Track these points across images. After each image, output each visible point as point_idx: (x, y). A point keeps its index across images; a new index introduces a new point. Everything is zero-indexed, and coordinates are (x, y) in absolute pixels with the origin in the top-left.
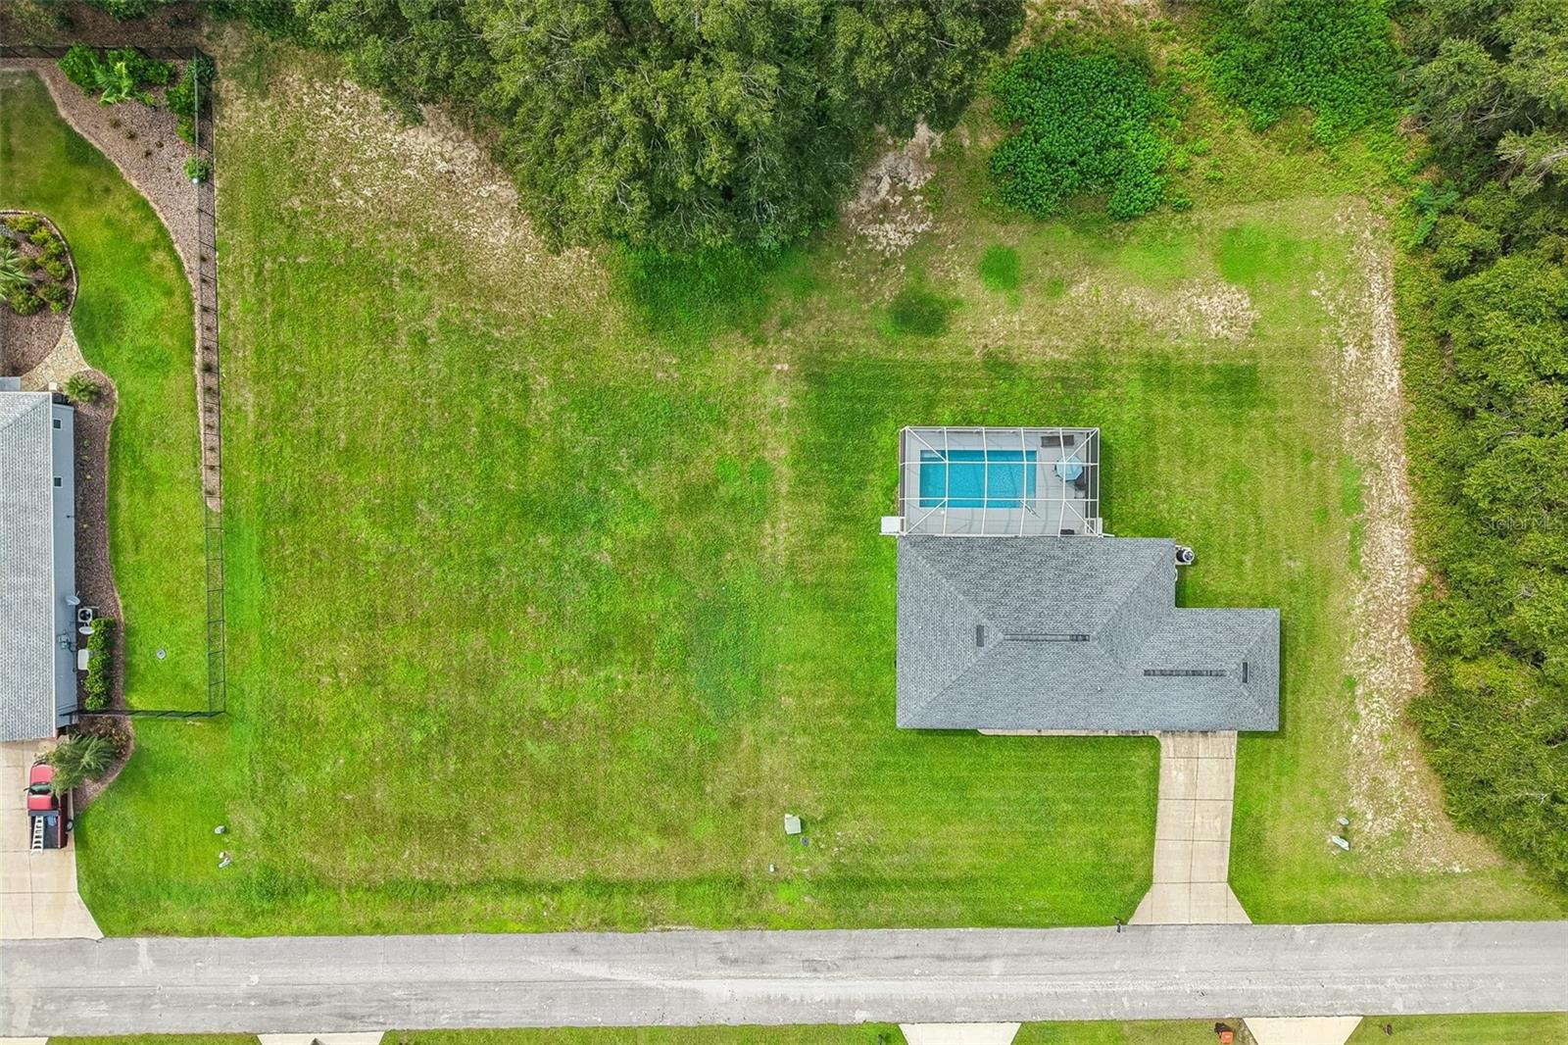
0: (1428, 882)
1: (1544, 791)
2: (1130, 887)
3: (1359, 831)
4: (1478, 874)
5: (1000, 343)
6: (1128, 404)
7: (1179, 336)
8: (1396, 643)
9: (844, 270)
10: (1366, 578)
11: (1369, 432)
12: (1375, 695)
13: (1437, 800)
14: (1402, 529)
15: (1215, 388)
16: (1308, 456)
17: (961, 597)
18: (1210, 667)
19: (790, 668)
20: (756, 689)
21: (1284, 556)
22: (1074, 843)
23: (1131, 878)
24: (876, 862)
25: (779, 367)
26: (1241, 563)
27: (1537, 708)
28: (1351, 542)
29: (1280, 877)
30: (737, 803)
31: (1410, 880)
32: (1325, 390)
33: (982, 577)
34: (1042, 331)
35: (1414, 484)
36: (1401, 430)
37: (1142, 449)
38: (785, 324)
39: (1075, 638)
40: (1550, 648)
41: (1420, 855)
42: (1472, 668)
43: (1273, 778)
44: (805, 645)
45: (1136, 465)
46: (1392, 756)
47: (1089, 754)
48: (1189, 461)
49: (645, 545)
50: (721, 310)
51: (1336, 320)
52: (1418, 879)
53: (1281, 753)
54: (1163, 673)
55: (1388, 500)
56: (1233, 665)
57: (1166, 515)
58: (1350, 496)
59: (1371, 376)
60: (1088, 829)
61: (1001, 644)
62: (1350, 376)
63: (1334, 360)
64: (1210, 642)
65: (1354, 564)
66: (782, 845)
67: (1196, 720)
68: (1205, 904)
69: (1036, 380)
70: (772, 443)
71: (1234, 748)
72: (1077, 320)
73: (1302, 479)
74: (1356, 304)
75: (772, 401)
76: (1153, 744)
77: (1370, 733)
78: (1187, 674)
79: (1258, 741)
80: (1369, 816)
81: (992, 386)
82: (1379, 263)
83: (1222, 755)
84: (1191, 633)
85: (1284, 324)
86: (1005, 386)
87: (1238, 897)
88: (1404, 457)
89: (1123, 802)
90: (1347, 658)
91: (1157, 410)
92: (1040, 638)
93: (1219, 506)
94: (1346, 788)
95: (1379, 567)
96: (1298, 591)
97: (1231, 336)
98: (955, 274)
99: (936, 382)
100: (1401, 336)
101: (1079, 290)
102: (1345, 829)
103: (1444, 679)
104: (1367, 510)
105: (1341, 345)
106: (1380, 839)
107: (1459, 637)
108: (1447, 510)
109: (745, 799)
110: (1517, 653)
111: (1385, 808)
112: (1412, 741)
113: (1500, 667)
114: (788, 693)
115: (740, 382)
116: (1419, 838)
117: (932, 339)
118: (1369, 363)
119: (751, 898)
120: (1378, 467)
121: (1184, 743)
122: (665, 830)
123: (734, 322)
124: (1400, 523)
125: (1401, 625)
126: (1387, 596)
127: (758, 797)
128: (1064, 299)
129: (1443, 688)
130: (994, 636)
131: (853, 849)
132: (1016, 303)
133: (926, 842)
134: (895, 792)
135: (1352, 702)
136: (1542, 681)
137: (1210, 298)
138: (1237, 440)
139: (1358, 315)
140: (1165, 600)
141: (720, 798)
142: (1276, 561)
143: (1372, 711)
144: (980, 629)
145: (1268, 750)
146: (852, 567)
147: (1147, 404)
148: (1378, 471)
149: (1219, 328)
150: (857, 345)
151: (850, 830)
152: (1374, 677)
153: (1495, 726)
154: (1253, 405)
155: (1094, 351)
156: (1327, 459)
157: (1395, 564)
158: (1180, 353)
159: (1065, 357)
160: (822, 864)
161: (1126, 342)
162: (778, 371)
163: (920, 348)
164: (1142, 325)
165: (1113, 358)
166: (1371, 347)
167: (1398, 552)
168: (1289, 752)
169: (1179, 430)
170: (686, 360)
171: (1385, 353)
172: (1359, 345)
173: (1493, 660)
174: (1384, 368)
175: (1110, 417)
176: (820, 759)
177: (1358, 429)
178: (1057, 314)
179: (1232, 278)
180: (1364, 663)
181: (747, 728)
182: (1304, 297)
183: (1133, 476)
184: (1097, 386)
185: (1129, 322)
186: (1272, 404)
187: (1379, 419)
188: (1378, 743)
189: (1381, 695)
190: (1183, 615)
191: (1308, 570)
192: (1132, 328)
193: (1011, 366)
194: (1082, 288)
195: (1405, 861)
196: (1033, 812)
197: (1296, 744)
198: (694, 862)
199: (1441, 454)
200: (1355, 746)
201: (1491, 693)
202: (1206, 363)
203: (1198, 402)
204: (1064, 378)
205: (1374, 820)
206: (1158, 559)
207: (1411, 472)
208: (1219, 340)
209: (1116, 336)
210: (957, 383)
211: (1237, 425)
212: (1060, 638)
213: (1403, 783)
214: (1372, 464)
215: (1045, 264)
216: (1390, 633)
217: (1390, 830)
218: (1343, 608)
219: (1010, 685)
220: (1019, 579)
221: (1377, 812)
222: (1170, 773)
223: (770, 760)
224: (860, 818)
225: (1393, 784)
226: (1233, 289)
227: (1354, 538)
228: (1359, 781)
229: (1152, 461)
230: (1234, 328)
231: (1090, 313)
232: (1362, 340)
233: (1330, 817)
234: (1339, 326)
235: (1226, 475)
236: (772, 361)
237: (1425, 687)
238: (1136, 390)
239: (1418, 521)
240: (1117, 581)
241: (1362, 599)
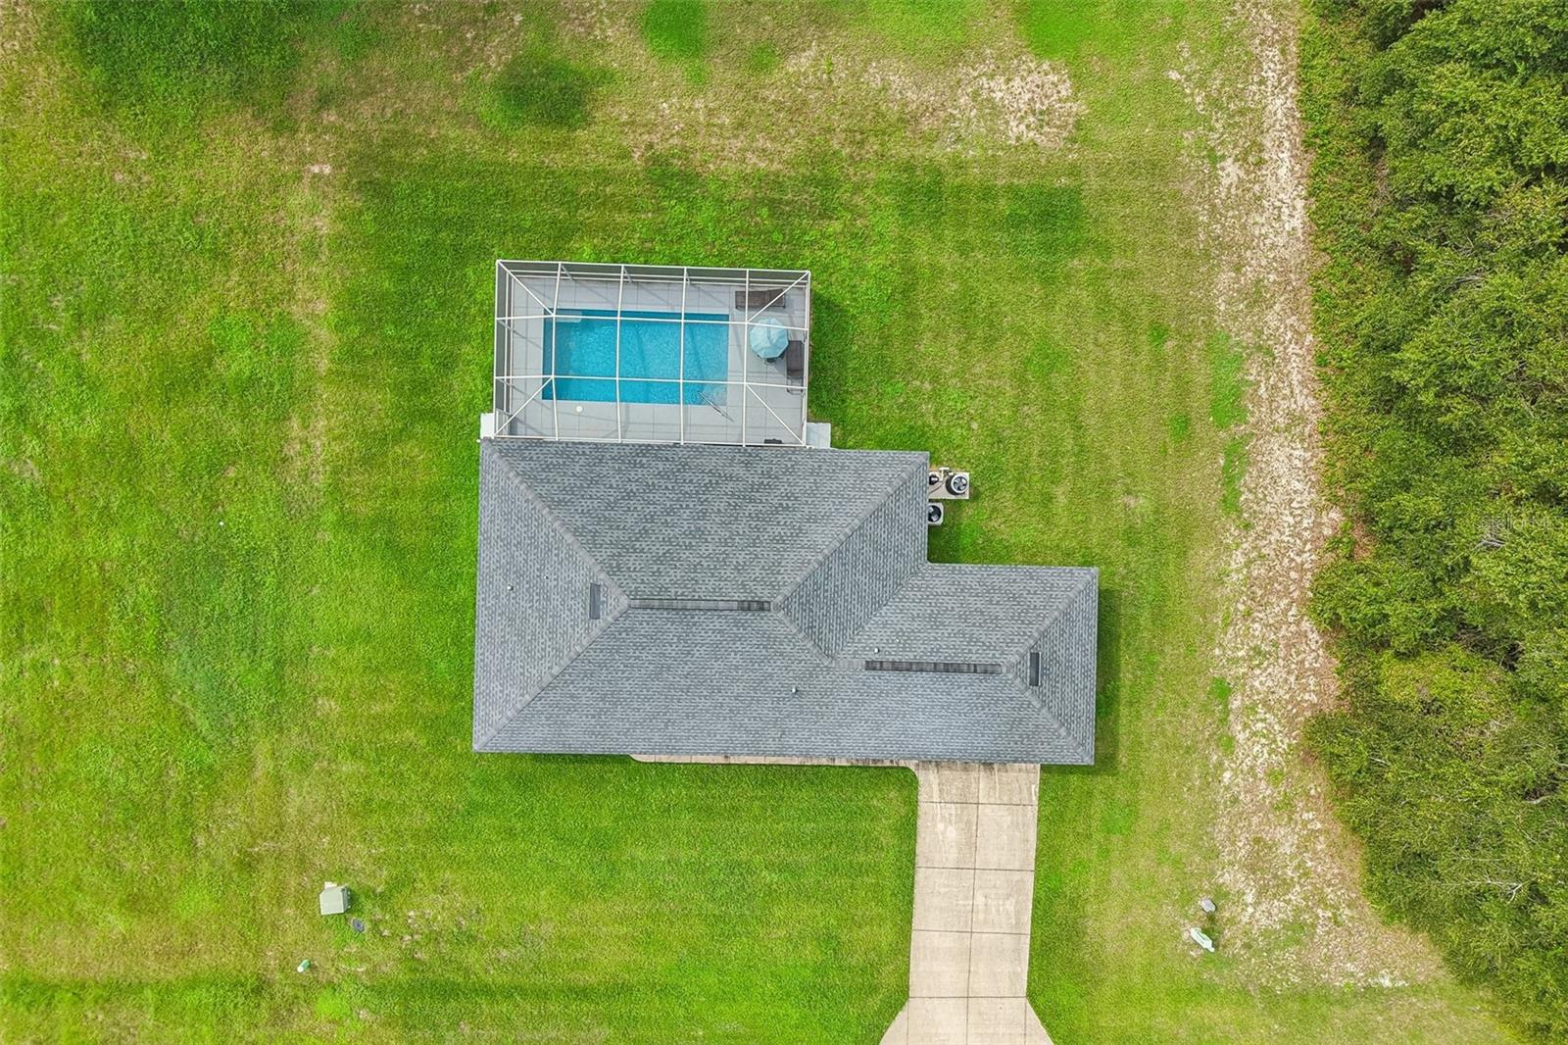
0: (1340, 1002)
1: (1518, 879)
2: (874, 1002)
3: (1232, 921)
4: (1417, 989)
5: (675, 141)
6: (875, 243)
7: (959, 139)
8: (1293, 628)
9: (424, 17)
10: (1247, 526)
11: (1256, 297)
12: (1260, 709)
13: (1356, 875)
14: (1305, 450)
15: (1016, 222)
16: (1159, 333)
17: (569, 538)
18: (974, 658)
19: (331, 653)
20: (276, 682)
21: (1119, 487)
22: (782, 933)
23: (874, 989)
24: (472, 957)
25: (316, 169)
26: (1048, 499)
27: (1508, 738)
28: (1224, 469)
29: (1108, 991)
30: (248, 864)
31: (1311, 997)
32: (1187, 228)
33: (610, 506)
34: (741, 125)
35: (1325, 380)
36: (1306, 296)
37: (896, 316)
38: (324, 101)
39: (746, 607)
40: (1529, 634)
41: (1329, 959)
42: (1410, 669)
43: (1098, 836)
44: (356, 616)
45: (886, 341)
46: (1286, 806)
47: (804, 794)
48: (970, 338)
49: (97, 449)
50: (220, 77)
51: (1207, 120)
52: (1325, 995)
53: (1109, 796)
54: (896, 667)
55: (1284, 404)
56: (1013, 656)
57: (931, 421)
58: (1226, 397)
59: (1261, 210)
60: (806, 911)
61: (624, 614)
62: (1228, 208)
63: (1202, 182)
64: (979, 619)
65: (1230, 504)
66: (321, 931)
67: (957, 744)
68: (991, 1031)
69: (730, 202)
70: (303, 290)
71: (1035, 789)
72: (797, 109)
73: (1149, 368)
74: (1237, 95)
75: (303, 224)
76: (906, 781)
77: (1252, 768)
78: (935, 668)
79: (1074, 779)
80: (1249, 898)
81: (659, 210)
82: (1276, 31)
83: (1015, 800)
84: (949, 603)
85: (1124, 124)
86: (679, 210)
87: (1043, 1021)
88: (1310, 337)
89: (861, 871)
90: (1217, 652)
91: (922, 256)
92: (689, 605)
93: (1016, 408)
94: (1213, 854)
95: (1268, 509)
96: (1141, 545)
97: (1039, 139)
98: (603, 31)
99: (571, 200)
100: (1308, 145)
101: (801, 63)
102: (1211, 918)
103: (1369, 686)
104: (1252, 420)
105: (1214, 159)
106: (1266, 933)
107: (1386, 616)
108: (1376, 420)
109: (259, 859)
110: (1482, 646)
111: (1272, 886)
112: (1316, 783)
113: (1454, 668)
114: (328, 693)
115: (250, 192)
116: (1328, 933)
117: (564, 131)
118: (1257, 187)
119: (275, 1011)
120: (1269, 352)
121: (954, 778)
122: (133, 903)
123: (240, 92)
124: (1302, 441)
125: (1302, 602)
126: (1280, 554)
127: (280, 856)
128: (777, 75)
129: (1364, 697)
130: (616, 601)
131: (435, 938)
132: (699, 83)
133: (548, 929)
134: (499, 850)
135: (1223, 721)
136: (1519, 692)
137: (1009, 80)
138: (1047, 306)
139: (1241, 112)
140: (910, 550)
141: (220, 853)
142: (1105, 497)
143: (1255, 734)
144: (595, 589)
145: (1090, 794)
146: (433, 494)
147: (907, 245)
148: (1268, 359)
149: (1022, 127)
150: (446, 139)
151: (427, 909)
152: (1260, 682)
153: (1440, 765)
154: (1074, 250)
155: (821, 158)
156: (1189, 338)
157: (1294, 505)
158: (960, 166)
159: (776, 166)
160: (388, 962)
161: (873, 145)
162: (315, 176)
163: (545, 146)
164: (900, 120)
165: (851, 171)
166: (1260, 163)
167: (1299, 486)
168: (1121, 795)
169: (955, 286)
170: (163, 155)
171: (1282, 172)
172: (1241, 159)
173: (1443, 658)
174: (1282, 196)
175: (845, 263)
176: (381, 796)
177: (1238, 291)
178: (764, 100)
179: (1044, 50)
180: (1243, 658)
181: (262, 750)
182: (1158, 83)
183: (881, 359)
184: (826, 214)
185: (879, 114)
186: (1104, 249)
187: (1272, 277)
188: (1263, 784)
189: (1270, 709)
190: (940, 575)
191: (1156, 512)
192: (884, 125)
193: (689, 178)
194: (803, 62)
195: (1304, 968)
196: (715, 884)
197: (1135, 784)
198: (183, 955)
199: (1366, 329)
200: (1227, 788)
201: (1438, 712)
202: (1000, 183)
203: (987, 244)
204: (772, 201)
205: (1257, 904)
206: (897, 482)
207: (1322, 363)
208: (1022, 147)
209: (859, 137)
210: (604, 203)
211: (1048, 281)
212: (721, 605)
213: (1302, 847)
214: (1260, 348)
215: (746, 20)
216: (1285, 612)
217: (1281, 921)
218: (1212, 571)
219: (650, 684)
220: (670, 511)
221: (1262, 892)
222: (935, 826)
223: (300, 798)
224: (443, 890)
225: (1287, 849)
226: (1045, 67)
227: (1230, 463)
228: (1233, 844)
229: (911, 336)
230: (1046, 129)
231: (817, 100)
232: (1247, 152)
233: (1188, 897)
234: (1212, 129)
235: (1029, 360)
236: (304, 159)
237: (1339, 698)
238: (889, 224)
239: (1332, 438)
240: (827, 516)
241: (1242, 559)
